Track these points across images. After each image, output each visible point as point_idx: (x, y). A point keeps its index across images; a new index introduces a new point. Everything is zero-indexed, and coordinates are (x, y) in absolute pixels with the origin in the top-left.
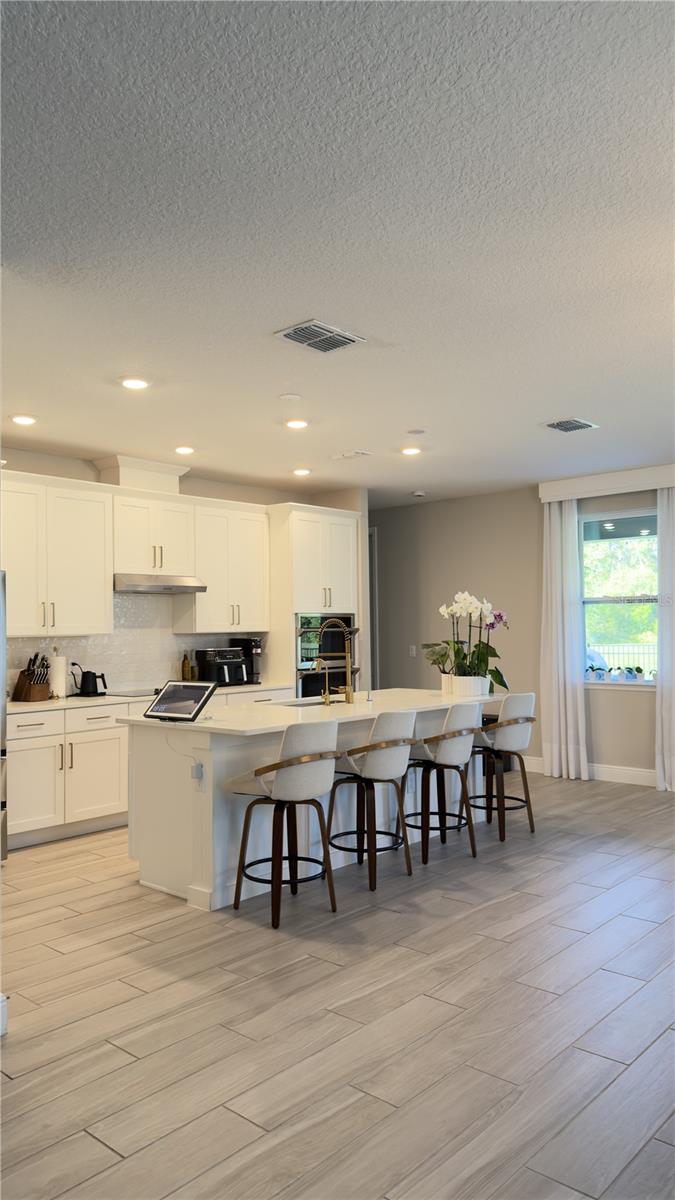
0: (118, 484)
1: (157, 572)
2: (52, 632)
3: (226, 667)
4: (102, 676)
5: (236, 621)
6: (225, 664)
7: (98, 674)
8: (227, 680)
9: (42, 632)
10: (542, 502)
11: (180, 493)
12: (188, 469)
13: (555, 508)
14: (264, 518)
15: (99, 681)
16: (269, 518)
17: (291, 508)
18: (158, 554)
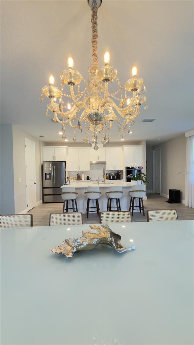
0: (91, 147)
1: (98, 160)
5: (114, 168)
6: (112, 176)
7: (89, 177)
8: (112, 179)
9: (78, 170)
10: (186, 137)
11: (104, 146)
13: (189, 138)
14: (122, 149)
16: (123, 149)
17: (124, 147)
18: (98, 157)
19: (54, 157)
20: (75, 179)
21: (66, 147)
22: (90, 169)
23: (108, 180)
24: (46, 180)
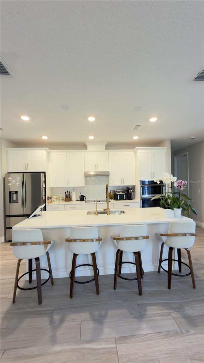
0: (87, 149)
1: (97, 171)
2: (68, 186)
3: (118, 195)
4: (85, 196)
5: (122, 182)
6: (118, 194)
7: (84, 196)
8: (118, 199)
9: (66, 186)
11: (106, 149)
12: (107, 143)
14: (133, 153)
15: (84, 197)
16: (135, 153)
17: (138, 149)
18: (97, 166)
19: (27, 166)
20: (62, 200)
21: (46, 150)
22: (85, 184)
23: (113, 201)
24: (10, 202)
